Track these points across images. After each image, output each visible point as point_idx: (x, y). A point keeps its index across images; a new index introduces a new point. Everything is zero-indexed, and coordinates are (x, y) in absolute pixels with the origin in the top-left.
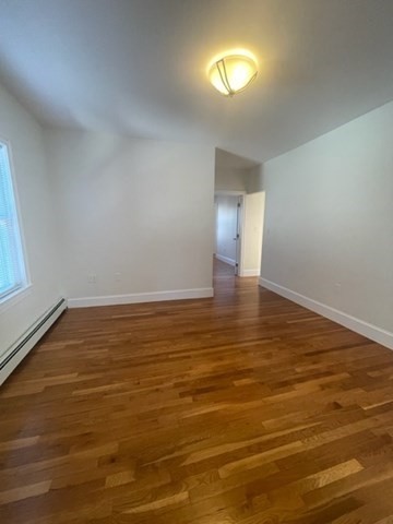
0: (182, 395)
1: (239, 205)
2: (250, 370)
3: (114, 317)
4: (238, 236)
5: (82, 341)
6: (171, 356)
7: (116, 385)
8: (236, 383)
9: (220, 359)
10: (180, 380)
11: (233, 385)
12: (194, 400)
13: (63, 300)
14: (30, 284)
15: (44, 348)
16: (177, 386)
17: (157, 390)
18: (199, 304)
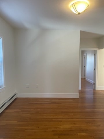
0: (54, 135)
1: (95, 55)
2: (87, 130)
3: (34, 102)
4: (94, 69)
5: (21, 110)
6: (53, 120)
7: (30, 127)
8: (79, 134)
9: (75, 124)
10: (55, 129)
11: (77, 135)
12: (59, 137)
13: (16, 94)
14: (5, 86)
15: (7, 111)
16: (53, 131)
17: (45, 131)
18: (72, 101)
